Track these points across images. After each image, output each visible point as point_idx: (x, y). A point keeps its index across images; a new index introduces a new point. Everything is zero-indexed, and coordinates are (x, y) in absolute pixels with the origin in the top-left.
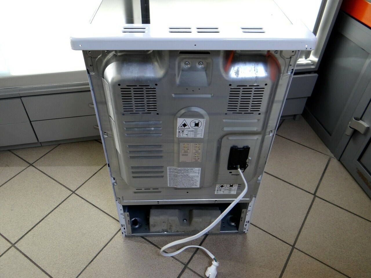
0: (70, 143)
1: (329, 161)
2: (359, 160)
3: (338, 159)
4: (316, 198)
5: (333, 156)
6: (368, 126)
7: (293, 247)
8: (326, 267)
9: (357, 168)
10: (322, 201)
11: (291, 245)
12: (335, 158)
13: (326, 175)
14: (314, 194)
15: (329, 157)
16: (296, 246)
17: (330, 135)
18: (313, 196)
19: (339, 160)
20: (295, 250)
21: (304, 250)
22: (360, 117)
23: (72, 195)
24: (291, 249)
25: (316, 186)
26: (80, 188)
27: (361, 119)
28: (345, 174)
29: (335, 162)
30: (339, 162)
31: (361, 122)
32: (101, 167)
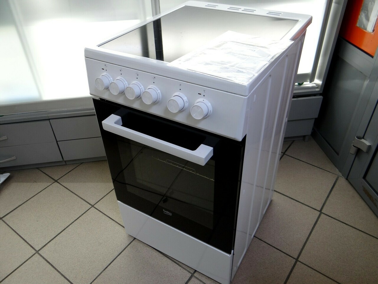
0: (92, 162)
1: (337, 180)
2: (364, 177)
3: (346, 178)
4: (322, 215)
5: (341, 175)
6: (370, 145)
7: (297, 260)
8: (329, 279)
9: (363, 186)
10: (328, 217)
11: (294, 258)
12: (343, 177)
13: (332, 192)
14: (320, 211)
15: (337, 176)
16: (299, 260)
17: (338, 154)
18: (319, 213)
19: (347, 179)
20: (298, 263)
21: (307, 263)
22: (362, 136)
23: (91, 208)
24: (294, 262)
25: (323, 203)
26: (99, 202)
27: (363, 138)
28: (352, 192)
29: (342, 181)
30: (347, 181)
31: (363, 140)
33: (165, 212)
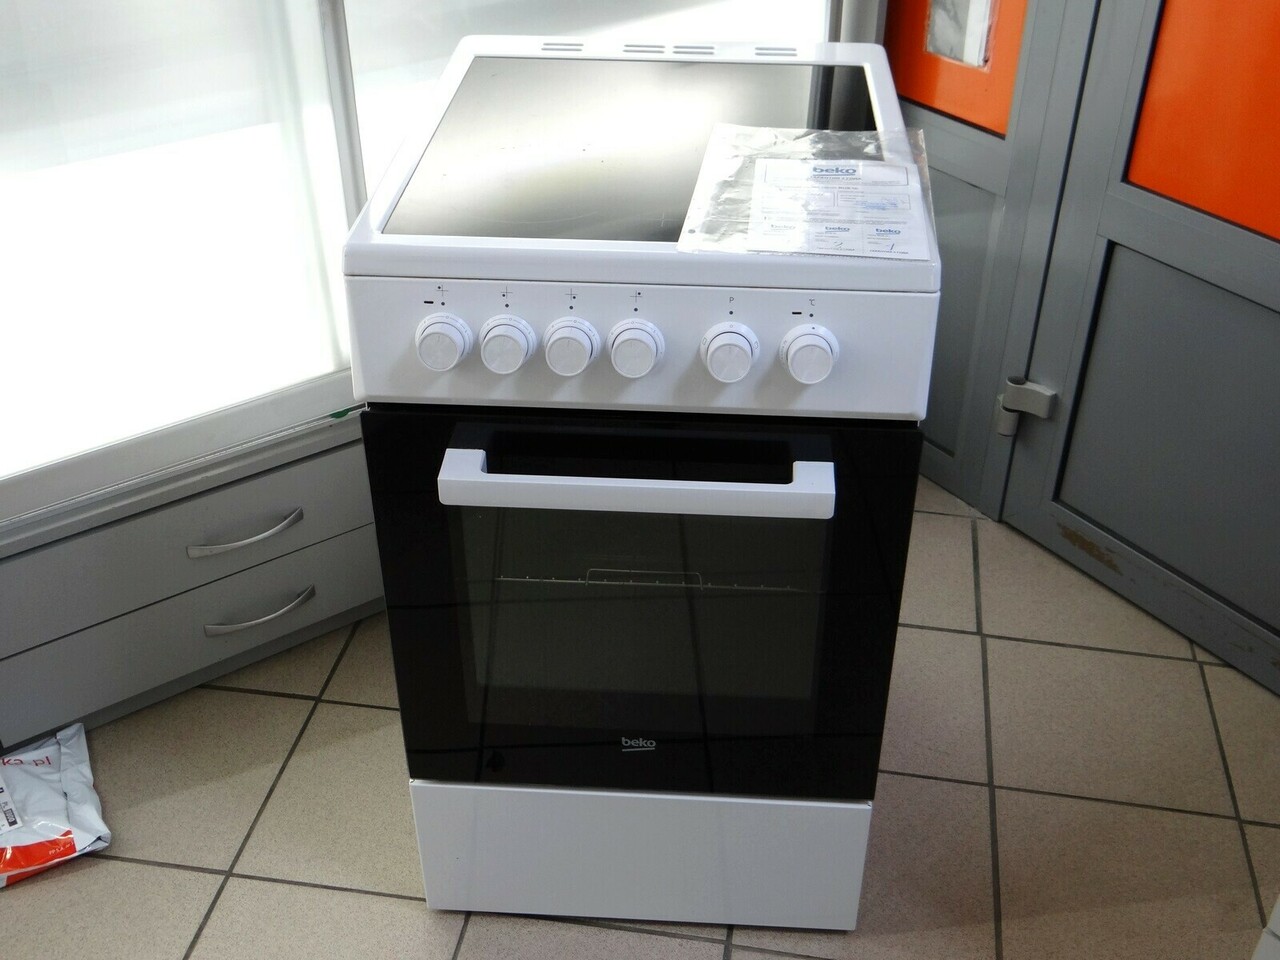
1: (974, 530)
2: (1057, 496)
3: (997, 518)
4: (989, 641)
5: (979, 515)
6: (1054, 393)
7: (990, 785)
8: (1095, 804)
9: (1059, 525)
10: (1007, 642)
11: (982, 785)
12: (984, 517)
13: (982, 571)
14: (979, 632)
15: (969, 520)
16: (996, 783)
17: (951, 453)
18: (977, 639)
19: (1000, 521)
20: (998, 792)
21: (1022, 785)
22: (1021, 374)
23: (228, 884)
24: (987, 795)
25: (973, 607)
26: (245, 853)
27: (1027, 378)
28: (1034, 554)
29: (990, 530)
30: (1001, 526)
31: (1029, 386)
32: (279, 766)
33: (631, 747)
